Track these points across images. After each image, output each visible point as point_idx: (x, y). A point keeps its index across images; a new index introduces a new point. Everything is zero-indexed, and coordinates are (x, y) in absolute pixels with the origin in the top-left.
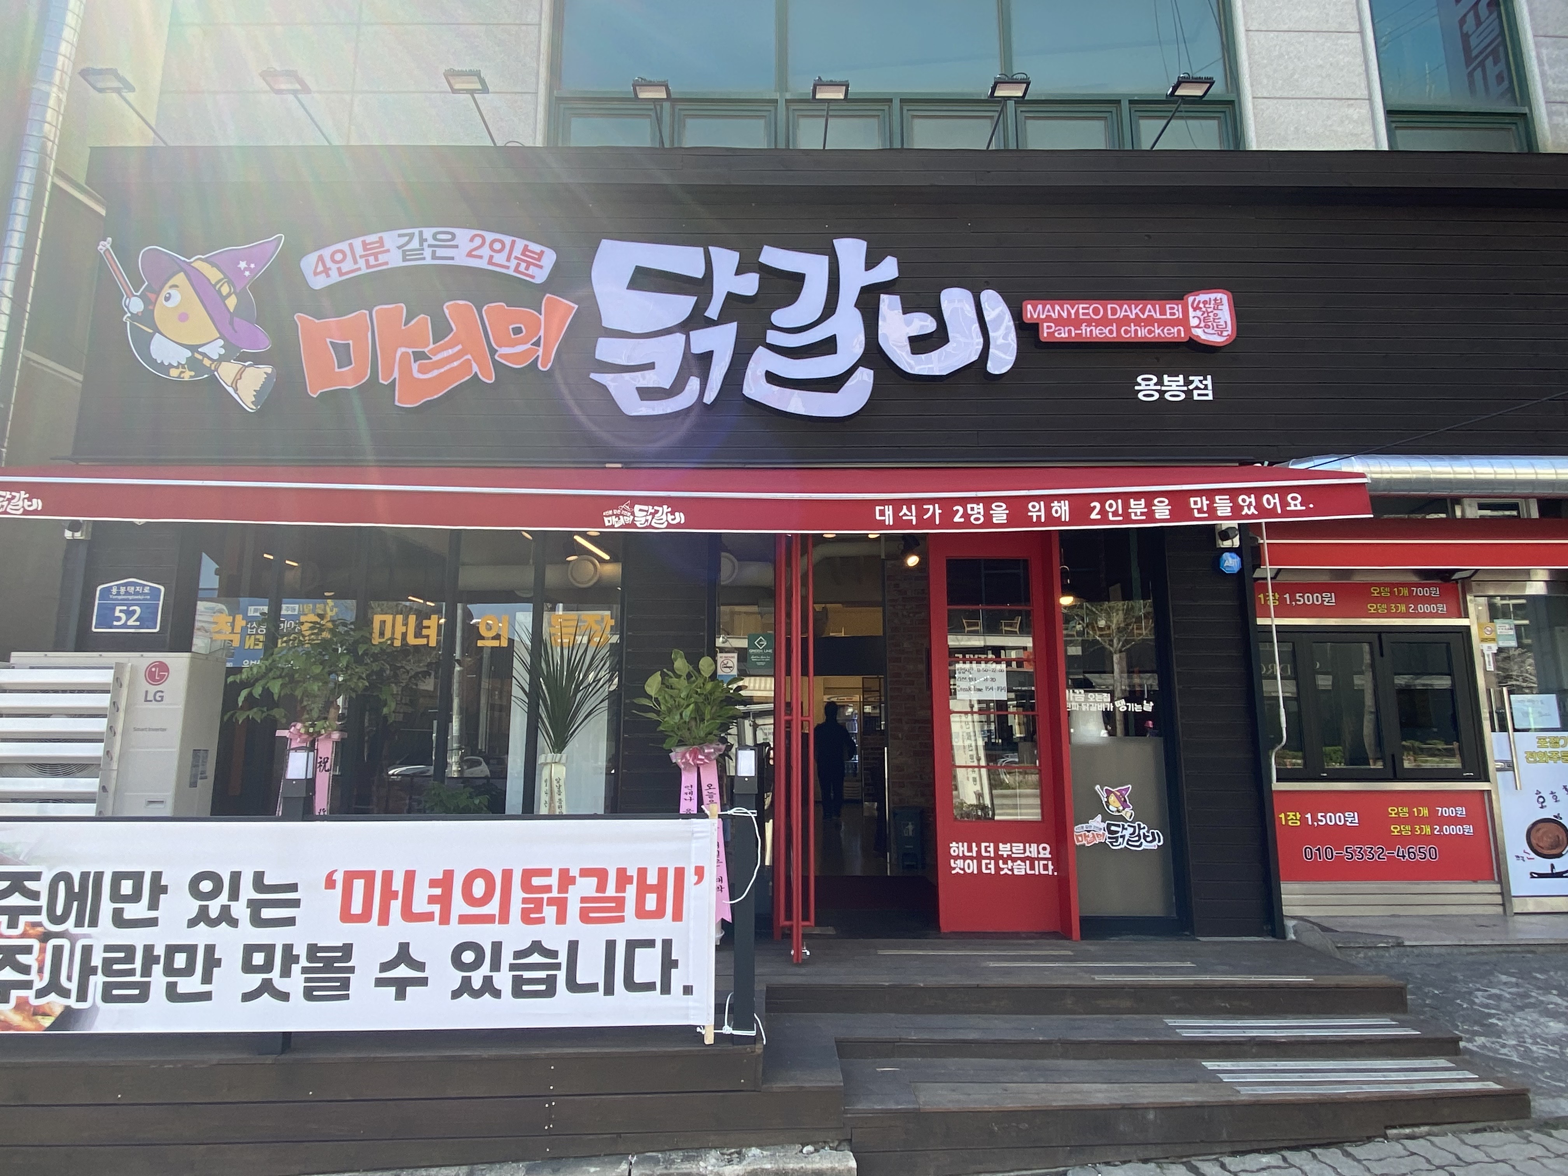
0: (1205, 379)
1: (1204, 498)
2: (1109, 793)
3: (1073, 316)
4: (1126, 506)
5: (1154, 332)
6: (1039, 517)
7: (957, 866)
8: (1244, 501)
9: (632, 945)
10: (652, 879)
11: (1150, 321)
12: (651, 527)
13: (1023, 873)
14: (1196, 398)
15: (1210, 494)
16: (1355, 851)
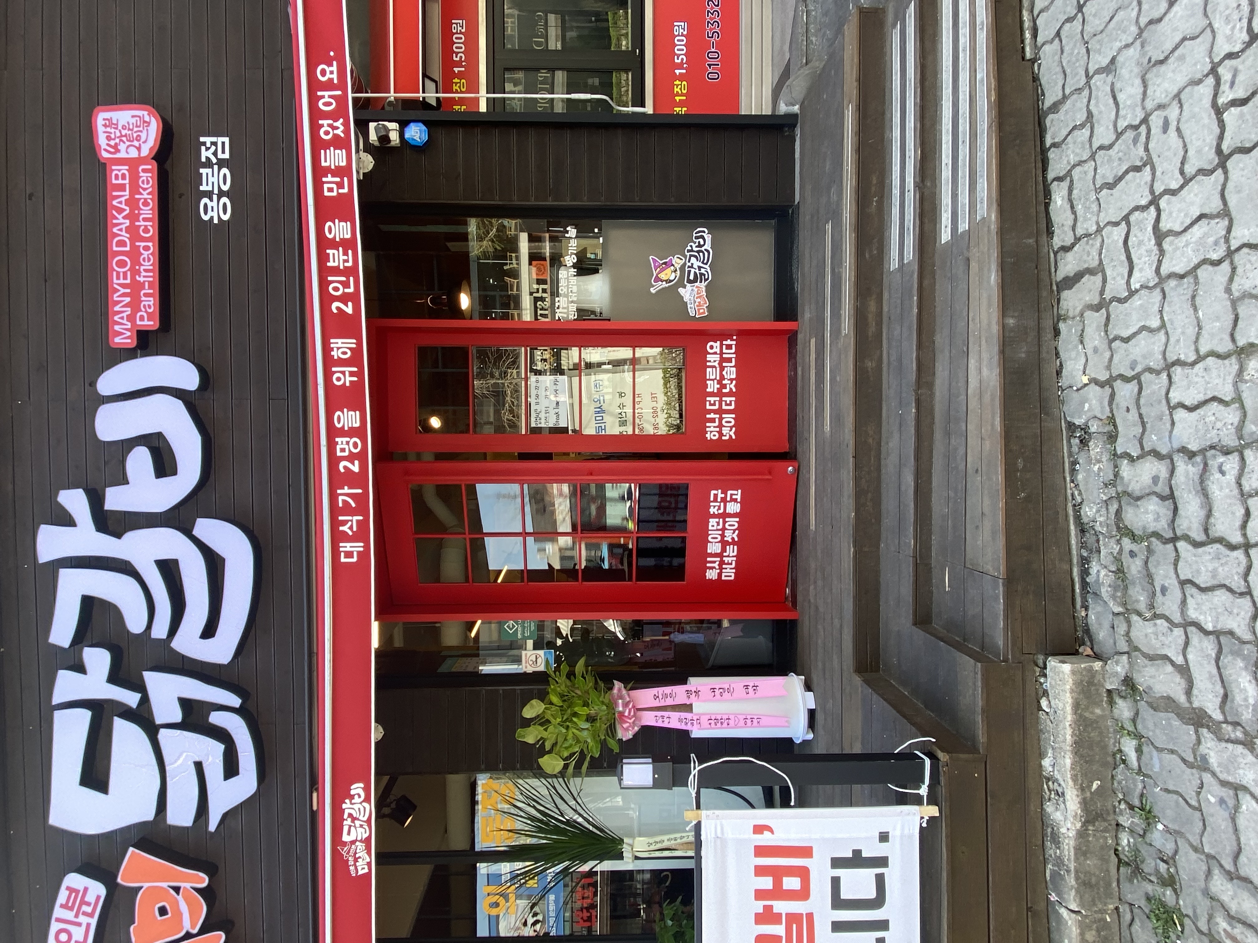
0: (204, 144)
1: (324, 179)
2: (658, 279)
3: (128, 291)
4: (336, 271)
5: (145, 199)
6: (352, 374)
7: (729, 433)
8: (327, 133)
9: (838, 903)
10: (767, 883)
11: (132, 202)
12: (369, 821)
13: (734, 369)
14: (227, 156)
15: (319, 172)
16: (711, 29)
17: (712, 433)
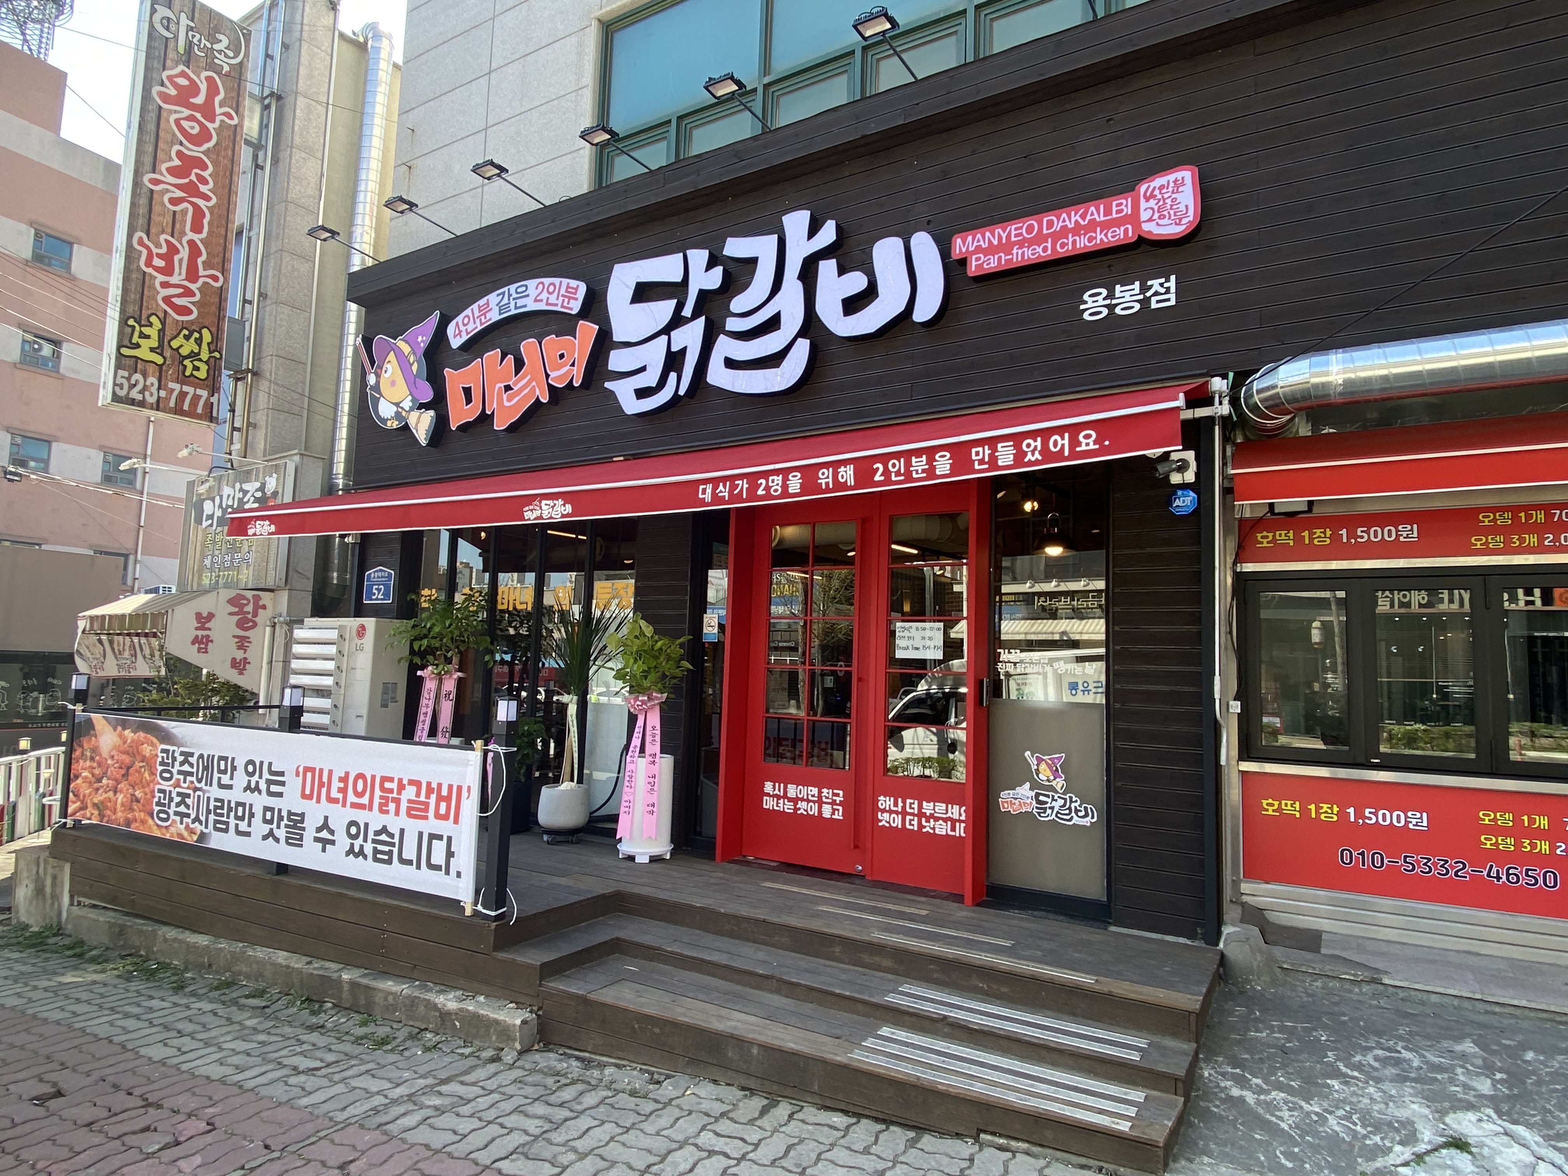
0: (1168, 280)
1: (986, 447)
2: (1039, 760)
3: (1004, 241)
4: (908, 464)
5: (1095, 238)
6: (827, 484)
7: (884, 819)
8: (1028, 445)
9: (433, 837)
11: (1093, 225)
12: (551, 518)
13: (944, 833)
14: (1154, 305)
15: (992, 442)
16: (1418, 862)
17: (885, 802)
